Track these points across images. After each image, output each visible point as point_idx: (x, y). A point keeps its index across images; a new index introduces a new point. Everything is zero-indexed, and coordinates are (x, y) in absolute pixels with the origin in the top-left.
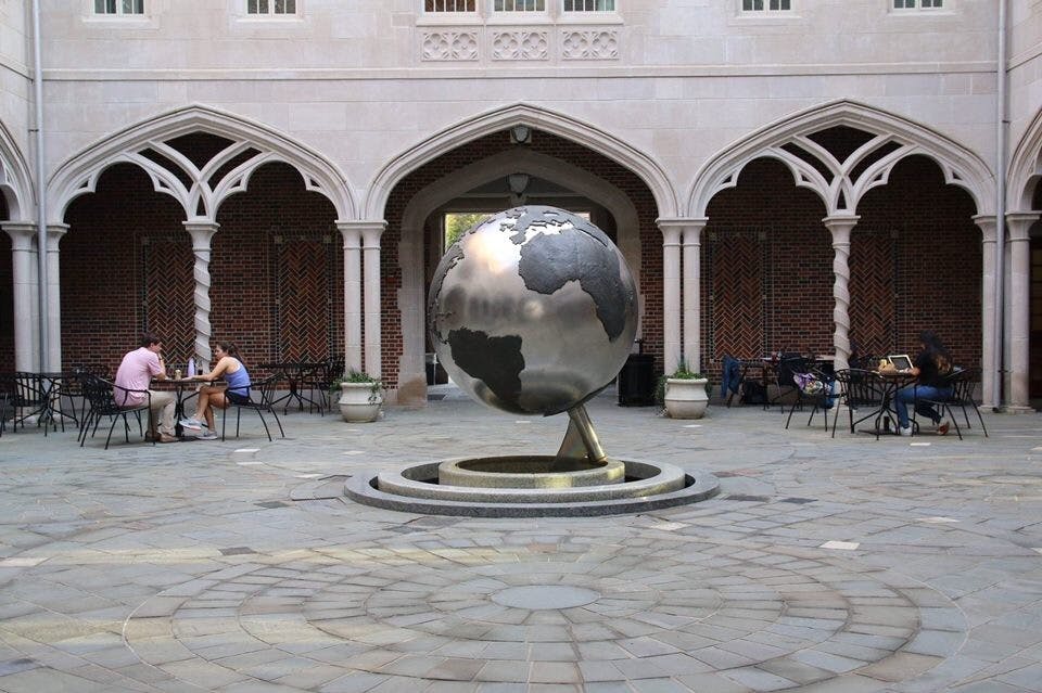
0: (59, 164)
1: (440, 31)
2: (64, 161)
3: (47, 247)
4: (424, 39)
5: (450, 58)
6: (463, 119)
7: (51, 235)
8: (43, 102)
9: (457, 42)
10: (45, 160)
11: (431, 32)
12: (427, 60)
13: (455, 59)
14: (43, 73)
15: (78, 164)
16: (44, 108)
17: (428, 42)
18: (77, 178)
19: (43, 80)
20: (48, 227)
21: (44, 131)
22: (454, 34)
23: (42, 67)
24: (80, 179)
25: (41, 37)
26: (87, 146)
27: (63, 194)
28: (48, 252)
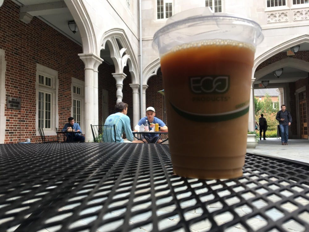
0: (146, 66)
1: (274, 13)
2: (148, 65)
3: (143, 92)
4: (268, 16)
5: (278, 21)
6: (284, 42)
7: (144, 88)
8: (142, 47)
9: (280, 16)
10: (142, 65)
11: (270, 13)
12: (269, 23)
13: (280, 22)
14: (142, 38)
15: (152, 66)
16: (142, 49)
17: (269, 17)
18: (152, 70)
19: (142, 41)
20: (143, 86)
21: (142, 56)
22: (279, 13)
23: (142, 37)
24: (152, 71)
25: (142, 28)
26: (155, 60)
27: (147, 75)
28: (143, 94)
